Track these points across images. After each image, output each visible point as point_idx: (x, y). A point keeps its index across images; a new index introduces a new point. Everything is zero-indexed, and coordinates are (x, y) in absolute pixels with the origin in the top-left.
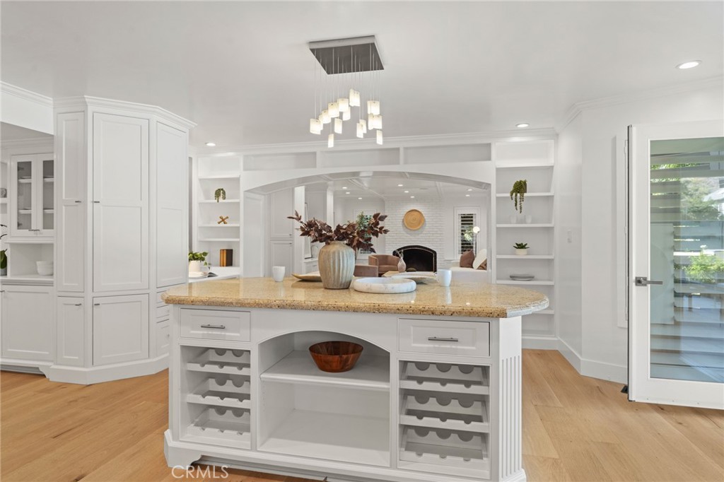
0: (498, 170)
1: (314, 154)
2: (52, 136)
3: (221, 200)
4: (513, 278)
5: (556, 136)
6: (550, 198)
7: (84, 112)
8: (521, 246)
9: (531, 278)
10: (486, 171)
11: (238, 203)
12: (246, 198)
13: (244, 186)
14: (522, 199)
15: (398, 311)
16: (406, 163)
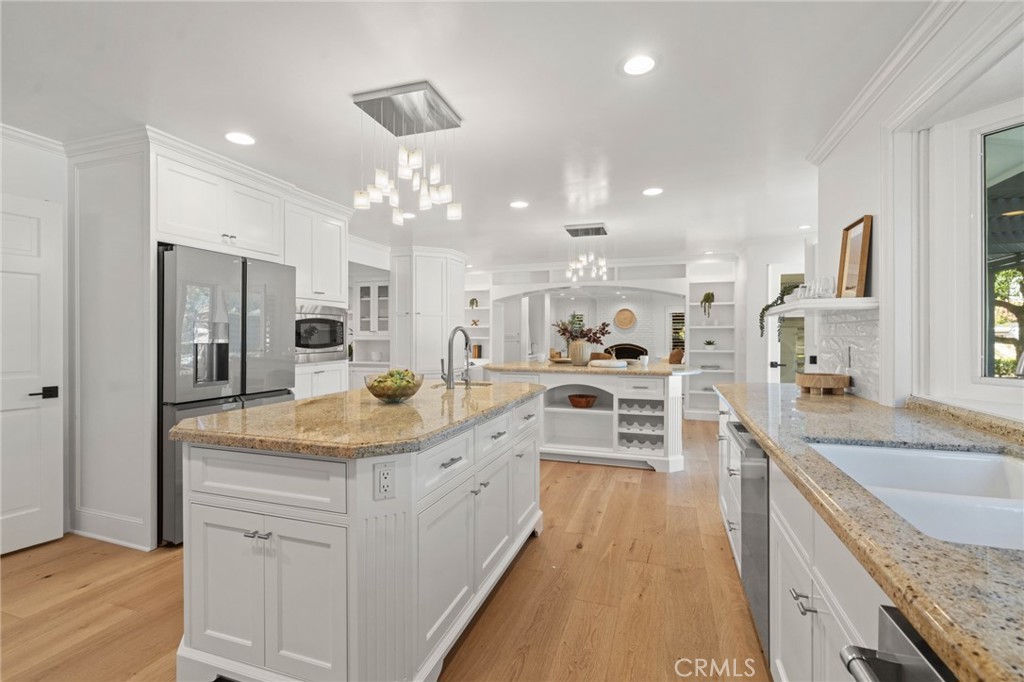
0: (691, 285)
1: (548, 272)
2: (389, 271)
3: (474, 307)
4: (703, 367)
5: (736, 259)
6: (732, 306)
7: (411, 256)
8: (709, 343)
9: (718, 367)
10: (681, 286)
11: (488, 310)
12: (494, 305)
13: (493, 297)
14: (710, 307)
15: (618, 373)
16: (619, 279)
